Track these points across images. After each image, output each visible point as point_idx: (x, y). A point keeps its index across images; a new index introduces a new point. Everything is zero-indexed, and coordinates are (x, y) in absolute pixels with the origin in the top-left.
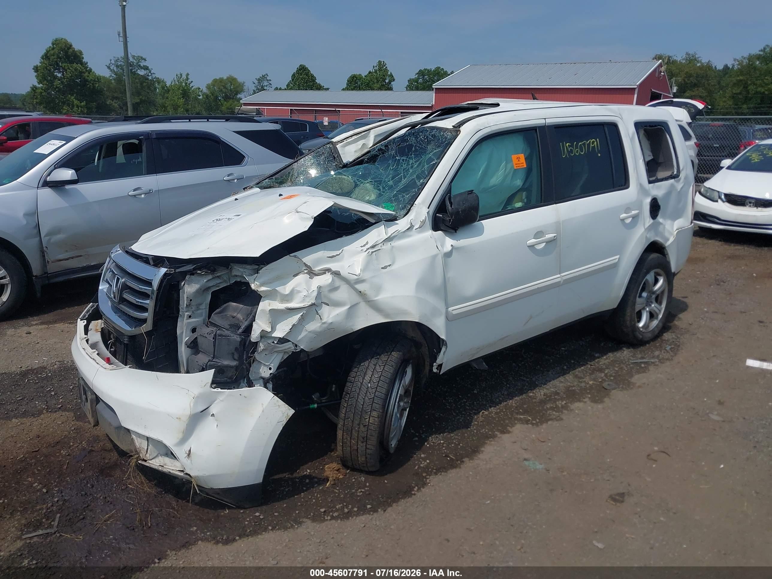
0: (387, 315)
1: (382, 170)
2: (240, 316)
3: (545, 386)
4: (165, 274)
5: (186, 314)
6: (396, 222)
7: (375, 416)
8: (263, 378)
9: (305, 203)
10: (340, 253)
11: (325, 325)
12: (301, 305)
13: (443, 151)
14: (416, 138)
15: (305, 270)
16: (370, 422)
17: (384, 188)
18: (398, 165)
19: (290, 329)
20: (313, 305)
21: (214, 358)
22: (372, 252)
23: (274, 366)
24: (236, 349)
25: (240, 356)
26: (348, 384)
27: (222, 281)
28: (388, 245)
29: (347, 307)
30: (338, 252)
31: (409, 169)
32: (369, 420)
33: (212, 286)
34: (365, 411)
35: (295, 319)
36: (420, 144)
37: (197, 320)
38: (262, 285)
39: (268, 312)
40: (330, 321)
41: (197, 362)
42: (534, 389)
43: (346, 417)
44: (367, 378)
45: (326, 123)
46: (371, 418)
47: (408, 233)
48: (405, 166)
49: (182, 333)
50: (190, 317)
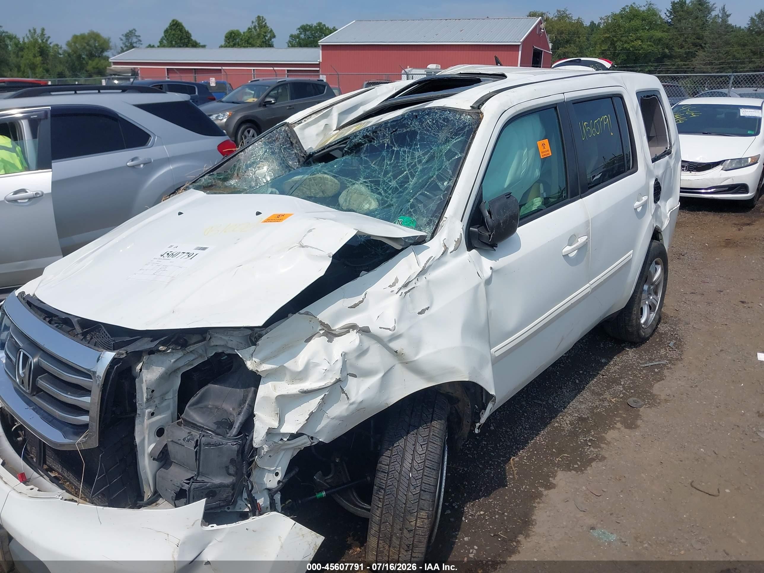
0: (429, 378)
1: (374, 164)
2: (229, 407)
3: (566, 410)
4: (114, 361)
5: (147, 411)
6: (424, 244)
7: (424, 517)
8: (269, 490)
9: (310, 231)
10: (363, 299)
11: (354, 406)
12: (322, 384)
13: (466, 142)
14: (421, 122)
15: (320, 330)
16: (418, 525)
17: (385, 191)
18: (397, 158)
19: (307, 420)
20: (338, 381)
21: (198, 475)
22: (406, 293)
23: (282, 470)
24: (232, 461)
25: (237, 469)
26: (380, 475)
27: (197, 356)
28: (423, 281)
29: (380, 375)
30: (360, 298)
31: (415, 165)
32: (416, 523)
33: (182, 366)
34: (409, 511)
35: (313, 404)
36: (428, 131)
37: (163, 416)
38: (263, 361)
39: (274, 400)
40: (360, 399)
41: (171, 481)
42: (556, 416)
43: (383, 521)
44: (407, 465)
45: (213, 84)
46: (418, 520)
47: (445, 259)
48: (408, 160)
49: (144, 439)
50: (153, 414)
